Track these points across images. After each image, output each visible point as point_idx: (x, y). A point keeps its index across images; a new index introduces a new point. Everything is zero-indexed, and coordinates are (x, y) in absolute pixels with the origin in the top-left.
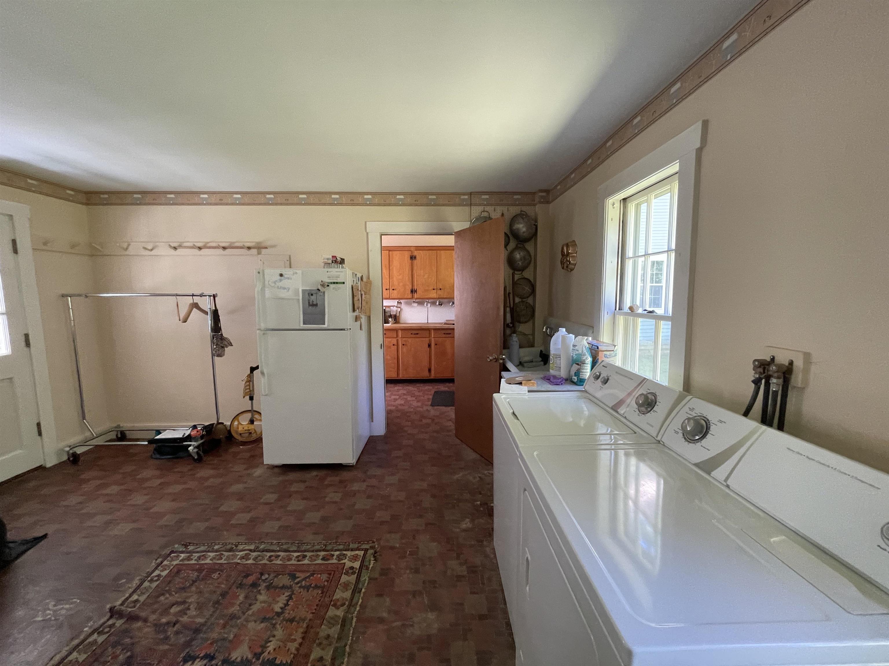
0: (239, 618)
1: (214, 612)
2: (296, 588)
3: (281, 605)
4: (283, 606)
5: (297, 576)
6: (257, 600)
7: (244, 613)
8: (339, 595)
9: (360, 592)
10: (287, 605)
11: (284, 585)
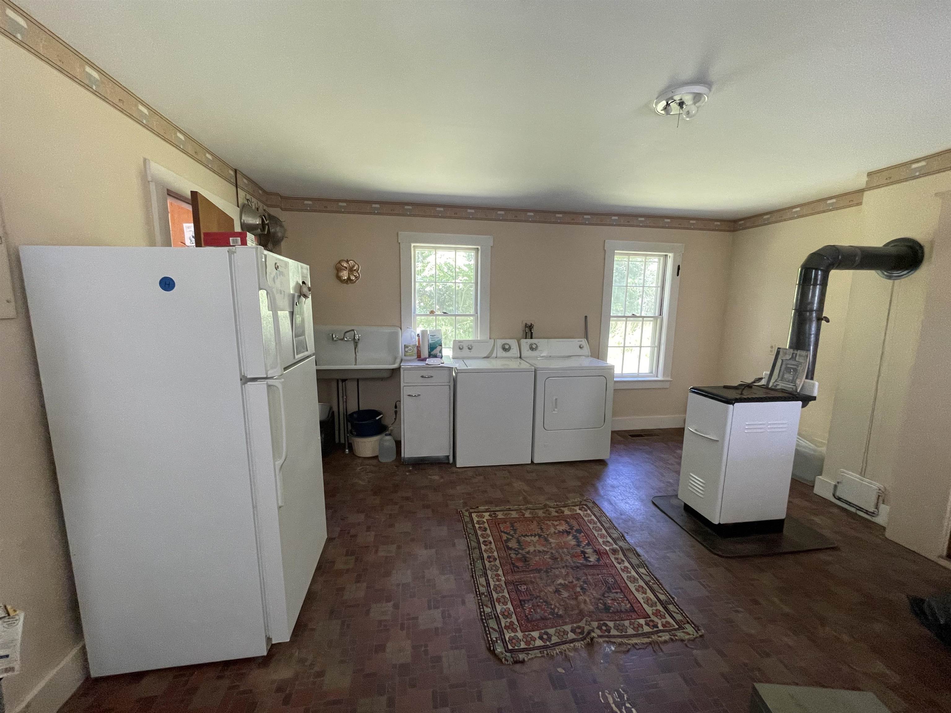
0: (552, 553)
1: (554, 569)
2: (516, 536)
3: (533, 538)
4: (533, 537)
5: (506, 539)
6: (535, 551)
7: (548, 552)
8: (514, 514)
9: (510, 508)
10: (531, 535)
11: (517, 543)
